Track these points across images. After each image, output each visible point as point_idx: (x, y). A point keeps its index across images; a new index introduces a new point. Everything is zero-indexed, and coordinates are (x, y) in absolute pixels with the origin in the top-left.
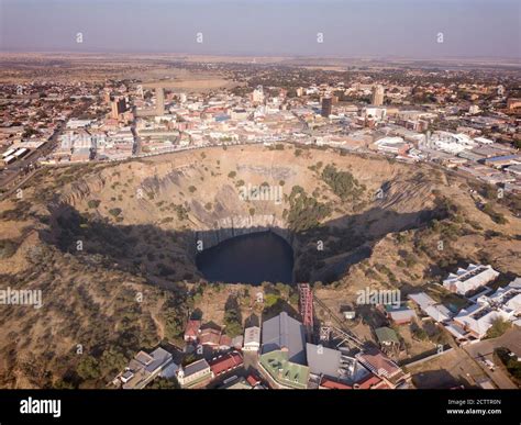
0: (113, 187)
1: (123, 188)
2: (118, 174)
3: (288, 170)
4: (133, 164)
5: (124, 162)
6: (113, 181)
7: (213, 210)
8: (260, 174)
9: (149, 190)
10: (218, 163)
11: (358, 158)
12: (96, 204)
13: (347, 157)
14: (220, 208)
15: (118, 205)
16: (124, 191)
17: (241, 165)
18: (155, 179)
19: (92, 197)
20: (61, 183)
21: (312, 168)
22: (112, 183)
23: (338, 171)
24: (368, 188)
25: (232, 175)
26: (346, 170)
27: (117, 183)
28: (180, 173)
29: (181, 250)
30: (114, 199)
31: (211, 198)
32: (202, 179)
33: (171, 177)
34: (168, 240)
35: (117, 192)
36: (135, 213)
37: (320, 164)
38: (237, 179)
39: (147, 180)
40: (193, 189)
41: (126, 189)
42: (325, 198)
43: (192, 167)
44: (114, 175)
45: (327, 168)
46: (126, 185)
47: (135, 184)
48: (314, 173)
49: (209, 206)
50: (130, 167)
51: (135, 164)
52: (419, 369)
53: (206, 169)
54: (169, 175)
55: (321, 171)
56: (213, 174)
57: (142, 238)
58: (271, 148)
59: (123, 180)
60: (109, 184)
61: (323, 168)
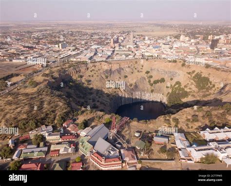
0: (91, 71)
1: (95, 72)
2: (95, 66)
3: (176, 73)
4: (102, 63)
5: (99, 62)
6: (92, 69)
7: (132, 87)
8: (162, 74)
9: (107, 75)
10: (143, 66)
11: (215, 70)
12: (81, 77)
13: (209, 69)
14: (136, 86)
15: (91, 79)
16: (95, 73)
17: (153, 68)
18: (111, 70)
19: (81, 74)
20: (70, 67)
21: (189, 73)
22: (91, 70)
23: (203, 76)
24: (216, 87)
25: (147, 72)
26: (207, 76)
27: (93, 70)
28: (123, 69)
29: (108, 100)
30: (90, 76)
31: (133, 82)
32: (132, 73)
33: (117, 70)
34: (105, 95)
35: (92, 73)
36: (97, 83)
37: (194, 72)
38: (149, 74)
39: (107, 70)
40: (126, 77)
41: (97, 73)
42: (190, 89)
43: (129, 67)
44: (93, 66)
45: (197, 74)
46: (97, 71)
47: (101, 71)
48: (189, 76)
49: (131, 85)
50: (101, 64)
51: (103, 63)
52: (148, 164)
53: (136, 69)
54: (117, 69)
55: (193, 75)
56: (138, 71)
57: (95, 93)
58: (170, 62)
59: (96, 69)
60: (90, 70)
61: (195, 73)
